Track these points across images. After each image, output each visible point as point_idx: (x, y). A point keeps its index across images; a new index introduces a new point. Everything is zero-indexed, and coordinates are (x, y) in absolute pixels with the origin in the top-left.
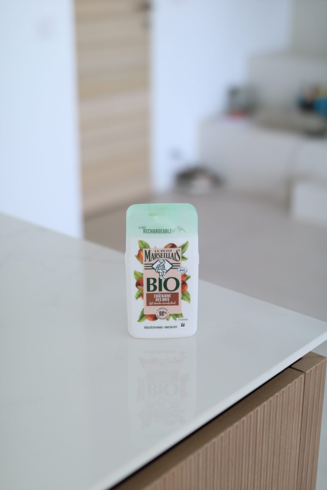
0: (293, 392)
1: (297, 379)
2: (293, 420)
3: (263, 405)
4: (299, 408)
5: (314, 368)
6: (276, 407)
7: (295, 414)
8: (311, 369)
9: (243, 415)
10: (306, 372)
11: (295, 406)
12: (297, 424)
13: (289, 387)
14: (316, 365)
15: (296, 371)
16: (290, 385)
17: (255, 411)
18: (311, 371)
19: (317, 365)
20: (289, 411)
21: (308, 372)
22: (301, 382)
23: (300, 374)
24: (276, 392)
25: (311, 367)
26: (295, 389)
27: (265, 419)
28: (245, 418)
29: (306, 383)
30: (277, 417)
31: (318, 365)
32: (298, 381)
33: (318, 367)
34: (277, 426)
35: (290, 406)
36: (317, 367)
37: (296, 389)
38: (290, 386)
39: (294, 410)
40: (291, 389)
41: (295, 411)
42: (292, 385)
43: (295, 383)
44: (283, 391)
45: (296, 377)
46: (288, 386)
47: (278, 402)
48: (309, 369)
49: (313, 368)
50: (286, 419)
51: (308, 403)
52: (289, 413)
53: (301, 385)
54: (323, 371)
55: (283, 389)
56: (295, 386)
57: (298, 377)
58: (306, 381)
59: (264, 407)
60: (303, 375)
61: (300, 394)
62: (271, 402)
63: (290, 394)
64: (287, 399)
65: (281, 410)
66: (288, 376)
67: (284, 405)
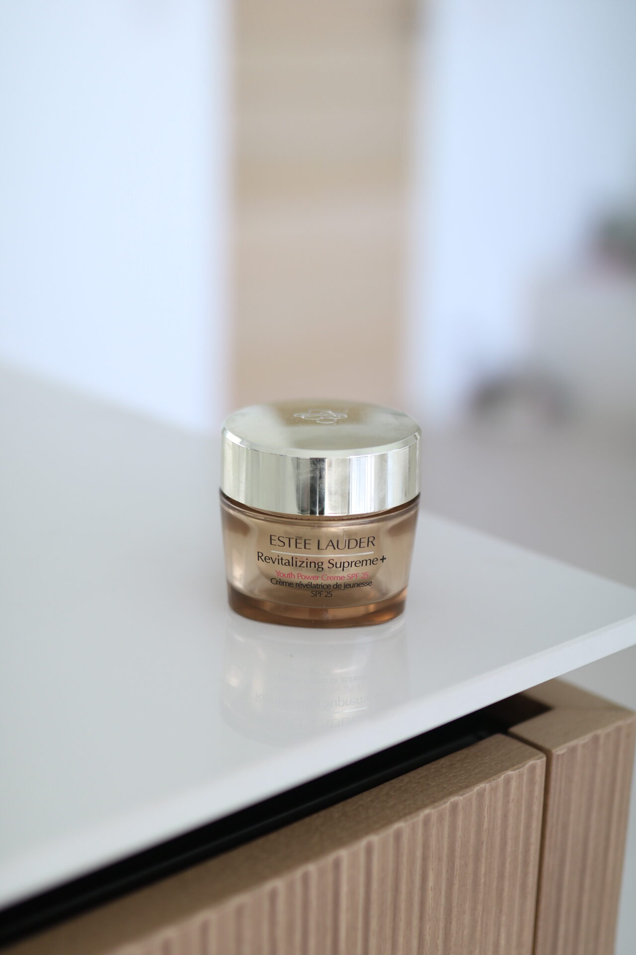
0: (499, 813)
1: (515, 770)
2: (501, 911)
3: (363, 843)
4: (525, 874)
5: (586, 740)
6: (425, 859)
7: (506, 893)
8: (574, 742)
9: (276, 872)
10: (554, 751)
11: (508, 865)
12: (515, 928)
13: (481, 795)
14: (593, 733)
15: (520, 744)
16: (484, 785)
17: (328, 860)
18: (573, 750)
19: (599, 732)
20: (483, 881)
21: (559, 751)
22: (532, 781)
23: (529, 757)
24: (425, 806)
25: (576, 737)
26: (506, 802)
27: (374, 896)
28: (278, 884)
29: (552, 790)
30: (430, 894)
31: (601, 732)
32: (520, 776)
33: (602, 741)
34: (428, 927)
35: (483, 860)
36: (596, 739)
37: (512, 806)
38: (484, 790)
39: (501, 876)
40: (486, 802)
41: (506, 884)
42: (494, 790)
43: (508, 782)
44: (454, 807)
46: (477, 788)
47: (433, 843)
48: (565, 742)
49: (582, 742)
50: (468, 905)
51: (562, 862)
52: (482, 887)
53: (531, 792)
54: (621, 756)
55: (454, 799)
56: (507, 794)
57: (520, 765)
58: (553, 784)
59: (369, 850)
60: (539, 759)
61: (528, 826)
62: (398, 836)
63: (486, 819)
64: (472, 836)
65: (444, 870)
66: (488, 758)
67: (457, 854)
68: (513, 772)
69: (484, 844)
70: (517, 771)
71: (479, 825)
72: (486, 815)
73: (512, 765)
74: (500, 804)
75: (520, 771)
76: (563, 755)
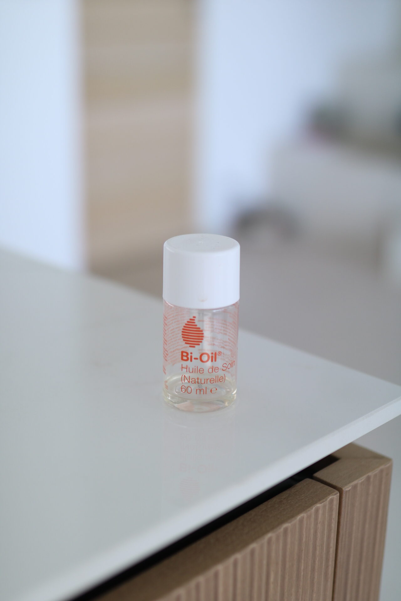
0: (312, 531)
1: (321, 503)
2: (313, 591)
3: (231, 560)
4: (327, 567)
5: (362, 480)
6: (268, 565)
7: (316, 580)
8: (355, 482)
10: (343, 489)
11: (317, 562)
13: (301, 521)
14: (367, 475)
15: (322, 485)
16: (303, 515)
17: (211, 573)
18: (355, 487)
19: (370, 474)
20: (302, 574)
21: (347, 488)
22: (331, 509)
23: (329, 494)
24: (267, 532)
25: (357, 479)
26: (316, 524)
27: (239, 591)
28: (181, 591)
29: (343, 513)
30: (271, 586)
32: (324, 507)
33: (372, 480)
35: (303, 561)
36: (368, 478)
37: (319, 526)
38: (303, 517)
39: (313, 570)
40: (305, 525)
41: (316, 574)
42: (309, 517)
43: (317, 511)
44: (286, 530)
45: (320, 498)
46: (299, 517)
47: (273, 554)
48: (350, 482)
49: (360, 481)
50: (293, 590)
51: (349, 556)
52: (302, 577)
53: (331, 516)
54: (383, 487)
55: (285, 525)
56: (316, 519)
57: (324, 500)
58: (343, 509)
59: (235, 564)
60: (335, 495)
61: (329, 537)
62: (252, 553)
63: (304, 536)
64: (296, 548)
65: (280, 570)
66: (303, 495)
67: (287, 559)
68: (320, 505)
69: (303, 551)
70: (323, 504)
71: (300, 540)
72: (304, 533)
73: (319, 500)
74: (312, 525)
75: (324, 504)
76: (349, 490)
